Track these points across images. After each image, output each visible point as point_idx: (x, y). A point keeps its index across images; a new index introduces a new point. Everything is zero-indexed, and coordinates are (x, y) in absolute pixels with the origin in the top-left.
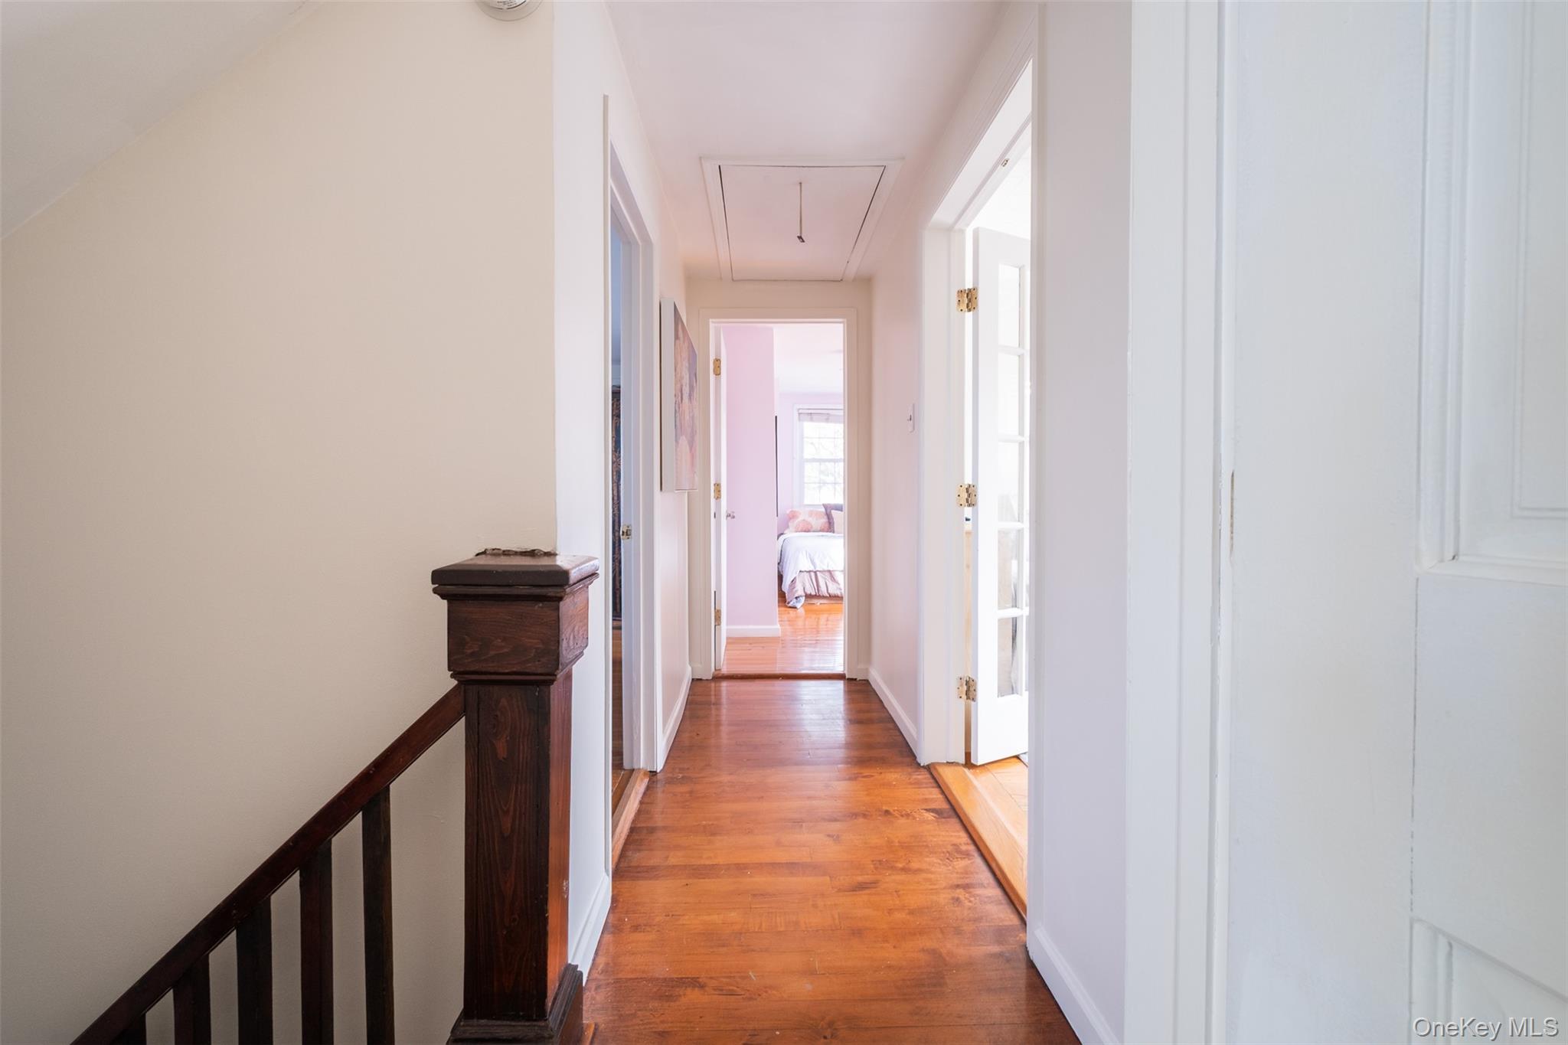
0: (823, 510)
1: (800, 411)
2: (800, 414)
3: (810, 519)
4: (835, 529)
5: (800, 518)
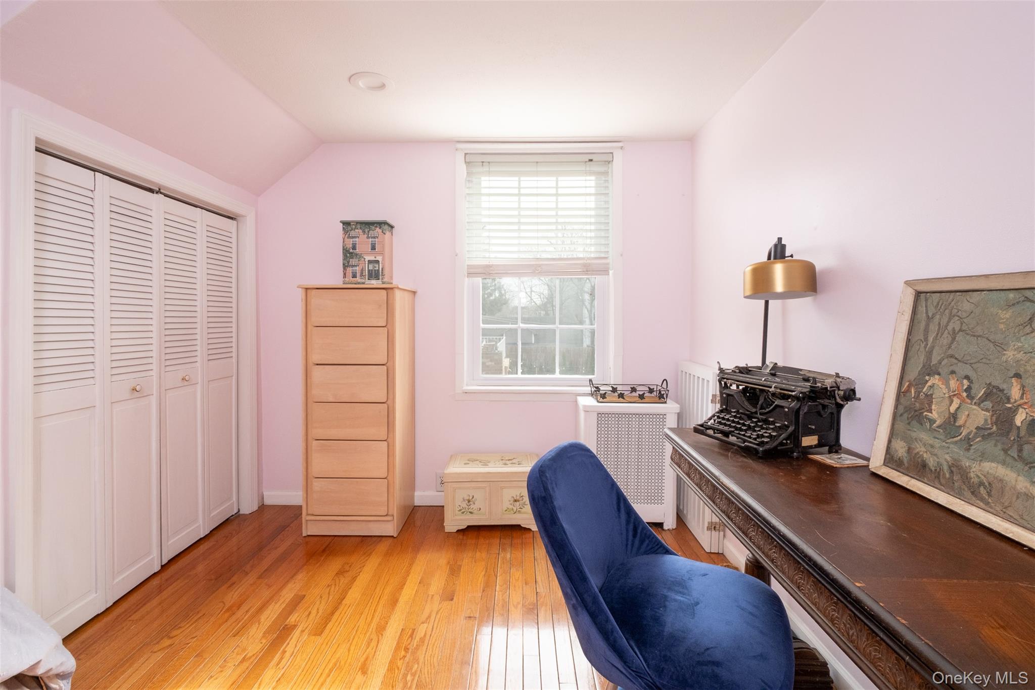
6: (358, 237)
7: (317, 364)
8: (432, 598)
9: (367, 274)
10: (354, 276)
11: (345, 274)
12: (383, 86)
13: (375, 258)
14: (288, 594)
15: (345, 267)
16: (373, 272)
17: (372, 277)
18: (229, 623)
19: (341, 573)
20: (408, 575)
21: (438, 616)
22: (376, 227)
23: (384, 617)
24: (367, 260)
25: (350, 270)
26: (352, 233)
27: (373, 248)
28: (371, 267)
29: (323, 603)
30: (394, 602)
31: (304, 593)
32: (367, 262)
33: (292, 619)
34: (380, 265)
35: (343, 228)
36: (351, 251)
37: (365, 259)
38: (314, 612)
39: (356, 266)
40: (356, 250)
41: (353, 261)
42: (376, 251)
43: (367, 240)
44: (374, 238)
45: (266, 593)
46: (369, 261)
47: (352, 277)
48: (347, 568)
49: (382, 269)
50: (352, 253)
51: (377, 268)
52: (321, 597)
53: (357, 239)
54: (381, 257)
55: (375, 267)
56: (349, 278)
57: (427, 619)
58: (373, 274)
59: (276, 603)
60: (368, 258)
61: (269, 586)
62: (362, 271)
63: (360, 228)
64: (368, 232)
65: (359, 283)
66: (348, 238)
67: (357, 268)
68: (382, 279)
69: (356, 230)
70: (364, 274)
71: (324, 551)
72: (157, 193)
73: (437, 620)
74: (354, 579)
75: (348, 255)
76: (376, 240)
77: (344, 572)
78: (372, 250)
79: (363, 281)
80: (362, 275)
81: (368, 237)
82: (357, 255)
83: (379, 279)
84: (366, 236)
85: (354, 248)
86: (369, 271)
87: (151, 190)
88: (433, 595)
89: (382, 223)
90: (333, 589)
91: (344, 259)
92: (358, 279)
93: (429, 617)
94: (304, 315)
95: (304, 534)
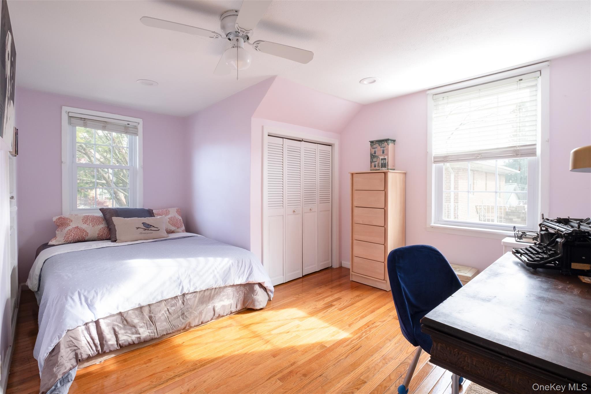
0: (100, 214)
1: (71, 115)
2: (70, 117)
3: (84, 226)
4: (118, 237)
5: (73, 225)
6: (377, 148)
7: (356, 207)
8: (389, 316)
9: (380, 165)
10: (375, 167)
11: (371, 166)
12: (374, 81)
13: (384, 157)
14: (336, 296)
15: (371, 162)
16: (383, 164)
17: (382, 167)
18: (316, 297)
19: (358, 296)
20: (384, 306)
21: (388, 322)
22: (385, 142)
23: (366, 315)
24: (380, 158)
25: (373, 164)
26: (374, 146)
27: (383, 152)
28: (382, 162)
29: (347, 303)
30: (373, 311)
31: (341, 298)
32: (380, 160)
33: (334, 303)
34: (386, 160)
35: (371, 144)
36: (374, 155)
37: (379, 158)
38: (342, 304)
39: (376, 162)
40: (376, 154)
41: (375, 160)
42: (385, 153)
43: (381, 149)
44: (384, 147)
45: (330, 294)
46: (381, 159)
47: (374, 167)
48: (361, 295)
49: (387, 162)
50: (374, 156)
51: (385, 162)
52: (347, 301)
53: (376, 149)
54: (387, 157)
55: (384, 162)
56: (373, 168)
57: (382, 321)
58: (383, 165)
59: (331, 297)
60: (381, 157)
61: (331, 292)
62: (378, 163)
63: (378, 144)
64: (381, 145)
65: (377, 170)
66: (372, 149)
67: (376, 163)
68: (387, 167)
69: (376, 145)
70: (379, 165)
71: (356, 287)
72: (302, 141)
73: (387, 323)
74: (362, 299)
75: (372, 157)
76: (385, 148)
77: (359, 296)
78: (383, 153)
79: (379, 168)
80: (378, 166)
81: (381, 148)
82: (376, 156)
83: (386, 167)
84: (380, 147)
85: (375, 153)
86: (381, 163)
87: (300, 141)
88: (390, 315)
89: (387, 140)
90: (352, 300)
91: (371, 159)
92: (377, 168)
93: (384, 321)
94: (351, 185)
95: (351, 280)
